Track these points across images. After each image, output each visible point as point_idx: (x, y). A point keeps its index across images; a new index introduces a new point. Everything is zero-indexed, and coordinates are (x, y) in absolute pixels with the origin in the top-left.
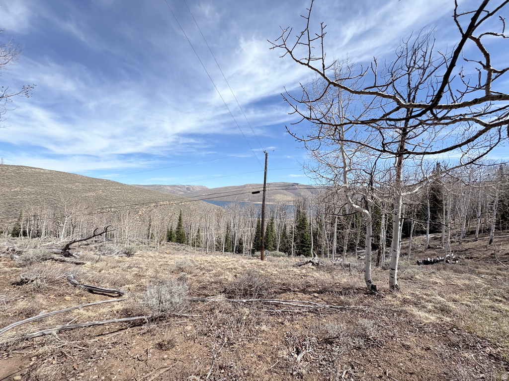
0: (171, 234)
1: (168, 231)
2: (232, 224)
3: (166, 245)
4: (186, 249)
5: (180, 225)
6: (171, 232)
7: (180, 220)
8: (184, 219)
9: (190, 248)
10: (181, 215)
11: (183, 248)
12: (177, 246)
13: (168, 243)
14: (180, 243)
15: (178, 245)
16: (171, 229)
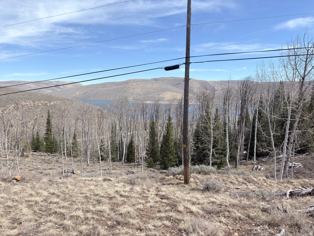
0: (38, 142)
1: (33, 138)
2: (118, 127)
3: (31, 157)
4: (60, 160)
5: (49, 130)
6: (38, 139)
7: (49, 123)
8: (53, 122)
9: (65, 160)
10: (49, 116)
11: (55, 159)
12: (48, 157)
13: (34, 153)
14: (51, 153)
15: (49, 155)
16: (38, 136)
